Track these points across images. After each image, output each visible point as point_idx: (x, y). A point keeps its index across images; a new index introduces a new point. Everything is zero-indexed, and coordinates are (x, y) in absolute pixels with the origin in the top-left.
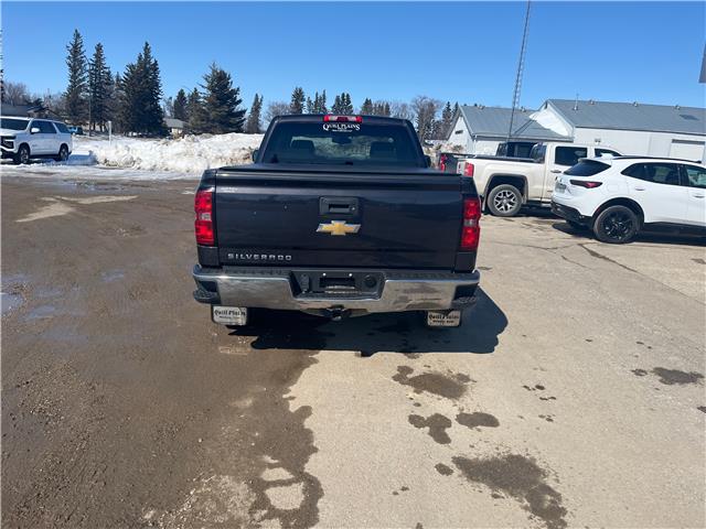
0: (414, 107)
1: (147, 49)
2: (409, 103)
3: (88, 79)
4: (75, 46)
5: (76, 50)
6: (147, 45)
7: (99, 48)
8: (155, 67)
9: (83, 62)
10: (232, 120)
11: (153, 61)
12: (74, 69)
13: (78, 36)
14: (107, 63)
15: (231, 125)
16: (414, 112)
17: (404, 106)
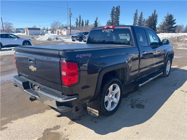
1: (155, 11)
3: (138, 22)
4: (136, 13)
5: (136, 14)
6: (155, 10)
7: (142, 13)
8: (156, 16)
9: (137, 17)
10: (172, 29)
11: (156, 14)
12: (135, 19)
13: (137, 11)
14: (143, 17)
15: (171, 30)
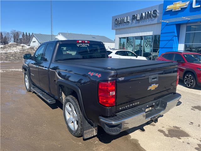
0: (11, 33)
2: (10, 32)
16: (12, 35)
17: (8, 33)
